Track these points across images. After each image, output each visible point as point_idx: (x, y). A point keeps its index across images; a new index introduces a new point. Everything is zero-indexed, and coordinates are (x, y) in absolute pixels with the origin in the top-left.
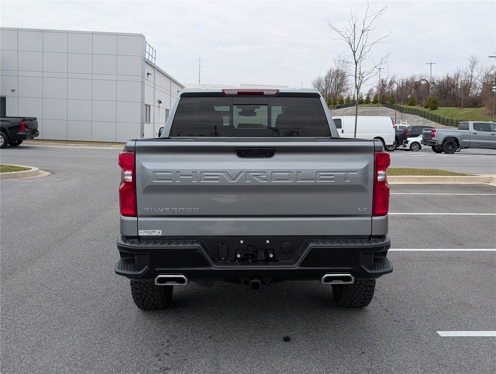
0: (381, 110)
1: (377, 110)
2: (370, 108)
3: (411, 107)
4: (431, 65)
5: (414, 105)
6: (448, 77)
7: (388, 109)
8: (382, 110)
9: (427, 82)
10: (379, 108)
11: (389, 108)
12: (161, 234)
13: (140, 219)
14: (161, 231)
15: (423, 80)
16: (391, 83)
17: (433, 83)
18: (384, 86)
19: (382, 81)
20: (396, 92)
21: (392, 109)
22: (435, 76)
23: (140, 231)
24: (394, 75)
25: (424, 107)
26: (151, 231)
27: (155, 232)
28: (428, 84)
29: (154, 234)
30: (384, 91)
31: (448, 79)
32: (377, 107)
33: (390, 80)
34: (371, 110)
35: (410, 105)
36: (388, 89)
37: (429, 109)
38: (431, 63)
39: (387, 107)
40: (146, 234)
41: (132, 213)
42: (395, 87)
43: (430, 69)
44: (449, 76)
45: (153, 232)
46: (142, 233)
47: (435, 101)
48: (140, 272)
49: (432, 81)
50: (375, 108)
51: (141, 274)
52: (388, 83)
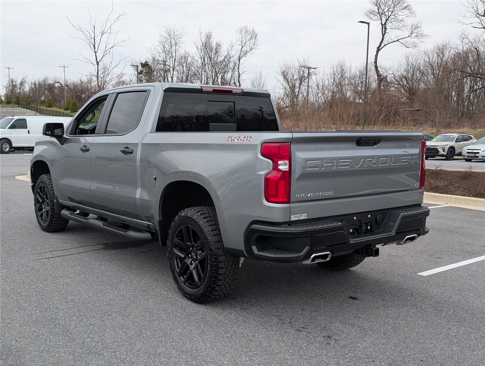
0: (17, 111)
1: (13, 111)
2: (5, 108)
3: (48, 109)
4: (64, 68)
5: (52, 107)
6: (81, 81)
7: (25, 110)
8: (19, 110)
9: (61, 84)
10: (14, 108)
11: (27, 109)
12: (306, 218)
13: (292, 205)
14: (306, 215)
15: (57, 82)
16: (22, 84)
17: (67, 86)
18: (14, 86)
19: (12, 81)
20: (28, 93)
21: (30, 110)
22: (69, 79)
23: (292, 216)
24: (25, 76)
25: (64, 109)
26: (299, 215)
27: (302, 216)
28: (63, 86)
29: (302, 218)
30: (14, 91)
31: (82, 82)
32: (13, 107)
33: (21, 81)
34: (6, 110)
35: (49, 107)
36: (19, 90)
37: (70, 111)
38: (64, 67)
39: (24, 108)
40: (296, 219)
41: (286, 200)
42: (27, 88)
43: (64, 72)
44: (83, 80)
45: (300, 216)
46: (293, 218)
47: (75, 103)
48: (302, 254)
49: (66, 84)
50: (10, 108)
51: (301, 256)
52: (18, 83)
